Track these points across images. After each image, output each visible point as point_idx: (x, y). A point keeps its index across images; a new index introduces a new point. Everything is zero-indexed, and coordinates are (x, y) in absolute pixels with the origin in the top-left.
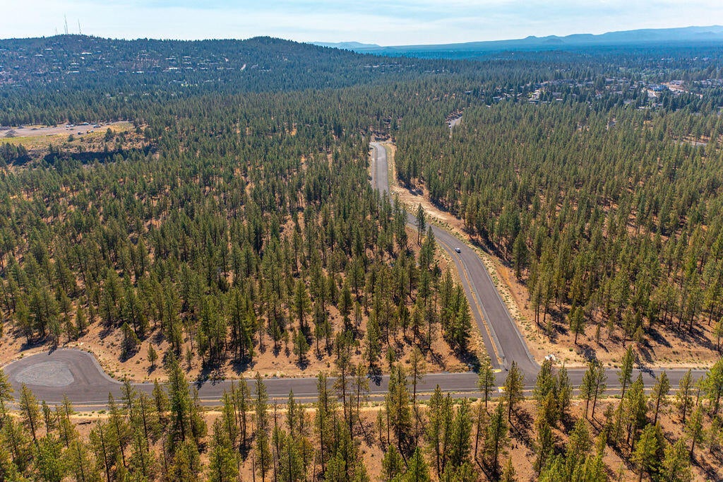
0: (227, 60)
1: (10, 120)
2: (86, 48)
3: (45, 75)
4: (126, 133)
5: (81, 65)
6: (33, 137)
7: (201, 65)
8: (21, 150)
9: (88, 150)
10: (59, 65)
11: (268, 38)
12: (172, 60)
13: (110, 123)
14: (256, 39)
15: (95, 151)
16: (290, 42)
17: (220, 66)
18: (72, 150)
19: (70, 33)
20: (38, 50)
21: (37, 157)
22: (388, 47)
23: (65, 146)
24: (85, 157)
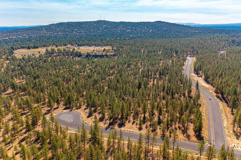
0: (146, 28)
1: (80, 44)
2: (105, 24)
3: (93, 32)
4: (109, 50)
5: (103, 29)
6: (84, 50)
7: (137, 30)
8: (80, 53)
9: (97, 54)
10: (97, 29)
11: (160, 21)
12: (129, 28)
13: (106, 46)
14: (156, 22)
15: (99, 54)
16: (168, 23)
17: (143, 30)
18: (93, 54)
19: (101, 20)
20: (92, 25)
21: (84, 55)
22: (204, 25)
23: (92, 53)
24: (96, 56)
